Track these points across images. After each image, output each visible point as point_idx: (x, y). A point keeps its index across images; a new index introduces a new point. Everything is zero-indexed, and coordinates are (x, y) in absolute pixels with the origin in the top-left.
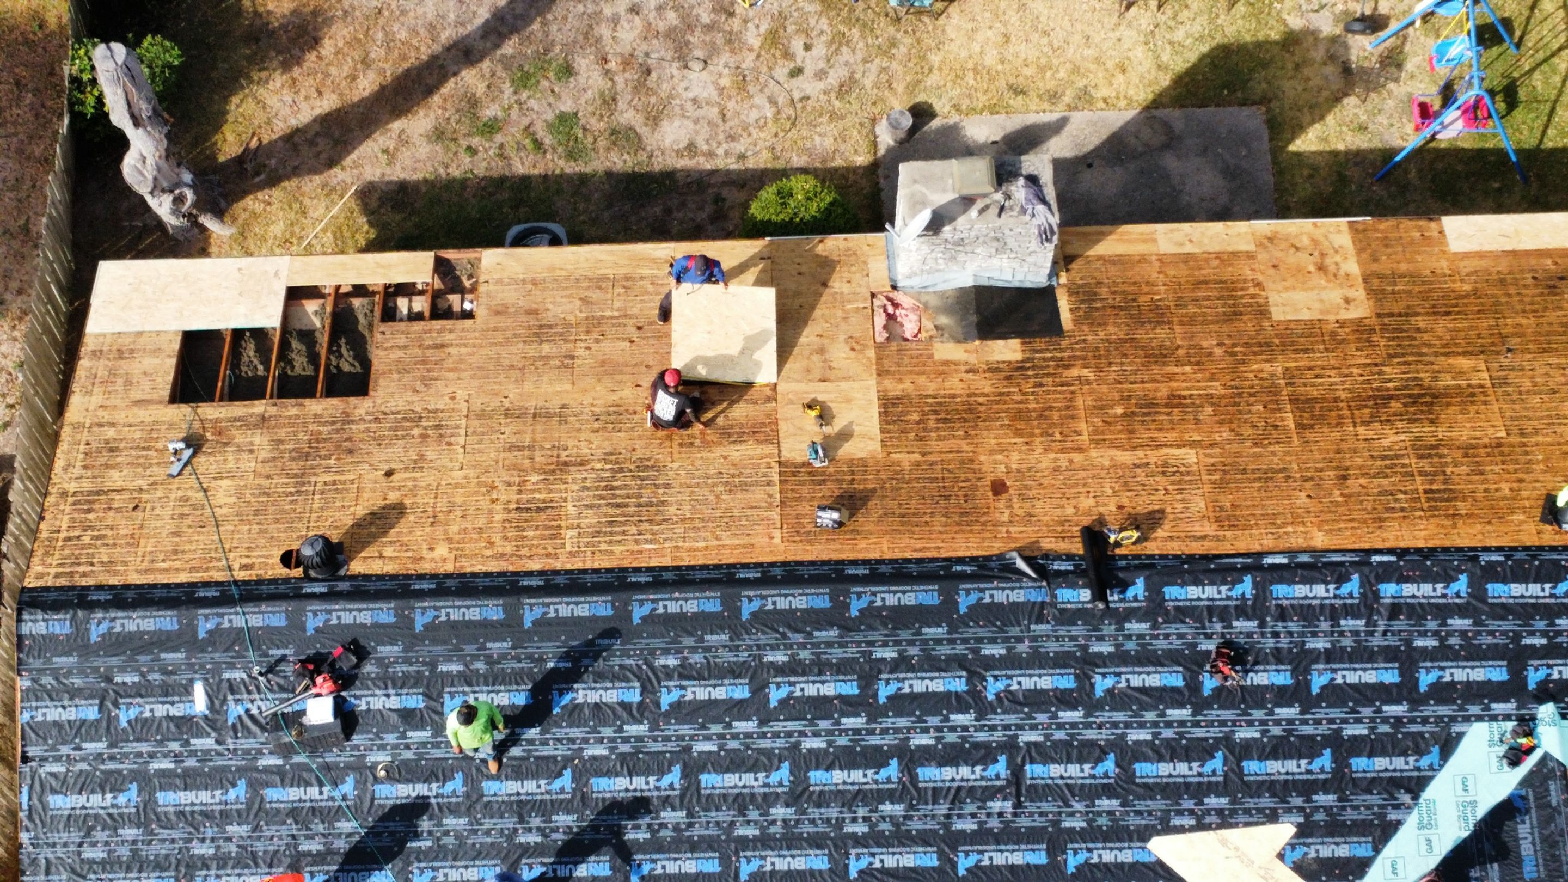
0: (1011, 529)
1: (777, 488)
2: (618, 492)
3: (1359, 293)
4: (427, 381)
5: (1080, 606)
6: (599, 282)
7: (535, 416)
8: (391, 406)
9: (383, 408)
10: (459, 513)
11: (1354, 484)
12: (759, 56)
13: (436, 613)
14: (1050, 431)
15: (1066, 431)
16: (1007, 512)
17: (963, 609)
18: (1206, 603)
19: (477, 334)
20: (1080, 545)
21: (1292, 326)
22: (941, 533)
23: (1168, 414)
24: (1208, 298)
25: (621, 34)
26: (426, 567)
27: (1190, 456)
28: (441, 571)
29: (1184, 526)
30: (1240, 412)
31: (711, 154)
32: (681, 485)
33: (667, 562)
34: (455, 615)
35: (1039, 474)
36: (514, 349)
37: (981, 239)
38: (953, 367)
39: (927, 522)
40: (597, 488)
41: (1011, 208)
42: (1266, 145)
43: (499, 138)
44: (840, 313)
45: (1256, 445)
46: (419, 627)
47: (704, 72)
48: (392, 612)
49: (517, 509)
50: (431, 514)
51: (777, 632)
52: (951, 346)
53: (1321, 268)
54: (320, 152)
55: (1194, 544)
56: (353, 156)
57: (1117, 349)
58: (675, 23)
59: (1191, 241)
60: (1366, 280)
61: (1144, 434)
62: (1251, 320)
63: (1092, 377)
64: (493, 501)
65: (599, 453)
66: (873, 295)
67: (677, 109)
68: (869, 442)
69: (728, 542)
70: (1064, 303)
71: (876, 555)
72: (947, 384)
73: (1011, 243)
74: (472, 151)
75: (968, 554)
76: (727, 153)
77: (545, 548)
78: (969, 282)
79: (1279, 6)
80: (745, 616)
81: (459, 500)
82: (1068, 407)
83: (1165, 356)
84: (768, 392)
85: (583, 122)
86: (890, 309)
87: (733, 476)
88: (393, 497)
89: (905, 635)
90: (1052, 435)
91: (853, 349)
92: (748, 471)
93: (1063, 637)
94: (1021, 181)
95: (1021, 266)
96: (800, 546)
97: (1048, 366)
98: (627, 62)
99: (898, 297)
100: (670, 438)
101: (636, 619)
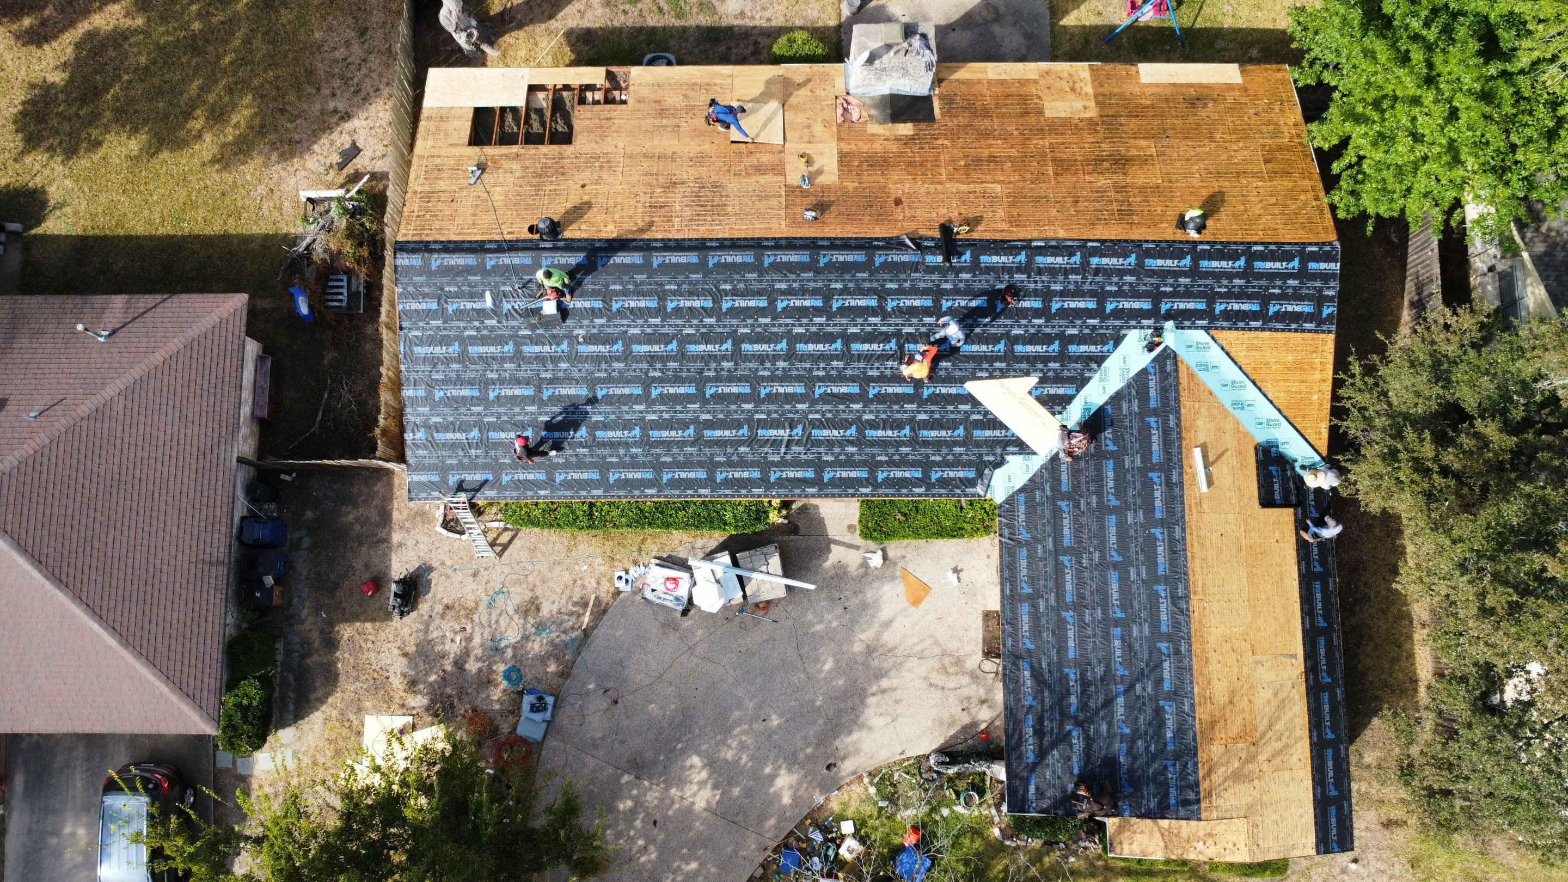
0: (904, 224)
1: (784, 199)
2: (702, 199)
3: (1092, 104)
4: (602, 137)
5: (937, 264)
6: (693, 86)
7: (659, 157)
8: (584, 150)
9: (580, 151)
10: (620, 208)
11: (1081, 205)
14: (926, 173)
15: (934, 173)
16: (902, 214)
17: (877, 264)
18: (1001, 265)
19: (628, 113)
21: (1055, 120)
22: (867, 224)
23: (988, 166)
24: (1012, 104)
26: (603, 235)
27: (998, 188)
28: (611, 237)
29: (992, 225)
30: (1025, 166)
31: (752, 18)
32: (734, 196)
33: (727, 236)
34: (618, 261)
35: (919, 195)
36: (648, 121)
37: (895, 68)
38: (877, 137)
39: (860, 219)
40: (691, 196)
41: (912, 52)
42: (1048, 22)
43: (640, 6)
44: (819, 107)
45: (1032, 183)
46: (599, 266)
48: (585, 258)
49: (650, 206)
50: (605, 208)
51: (782, 273)
52: (876, 126)
53: (1073, 89)
55: (997, 234)
56: (562, 13)
57: (963, 130)
59: (1005, 73)
60: (1096, 96)
61: (975, 176)
62: (1034, 116)
63: (949, 144)
64: (637, 202)
65: (692, 178)
68: (832, 176)
69: (758, 226)
70: (936, 105)
71: (834, 235)
72: (874, 146)
73: (911, 71)
74: (625, 12)
75: (881, 236)
76: (761, 17)
77: (664, 227)
78: (887, 92)
80: (766, 265)
81: (619, 200)
82: (936, 160)
83: (988, 135)
84: (779, 148)
87: (761, 192)
88: (586, 198)
89: (847, 277)
90: (927, 175)
91: (825, 126)
92: (769, 189)
93: (928, 280)
94: (918, 37)
95: (915, 84)
96: (795, 229)
97: (927, 138)
99: (850, 98)
100: (729, 171)
101: (711, 265)
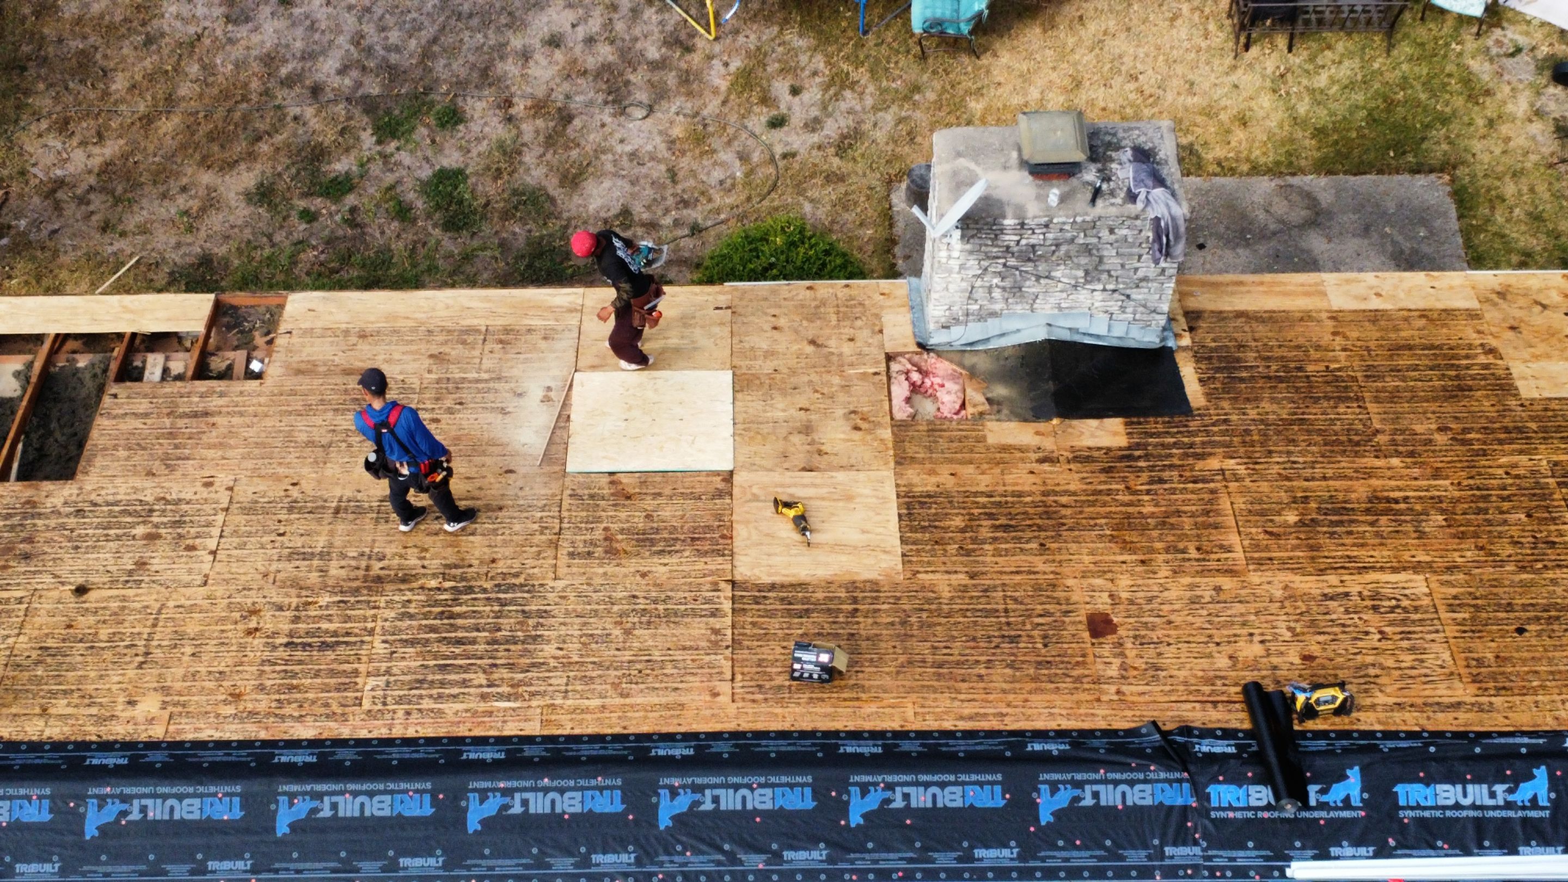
0: (1124, 688)
1: (728, 621)
2: (460, 622)
4: (169, 464)
5: (1250, 814)
6: (464, 335)
7: (337, 511)
8: (108, 495)
9: (93, 497)
10: (189, 650)
12: (724, 103)
13: (124, 807)
14: (1181, 546)
15: (1206, 545)
16: (1117, 662)
17: (1045, 817)
18: (1472, 813)
19: (262, 400)
20: (1244, 715)
21: (1553, 405)
22: (1004, 691)
23: (1372, 524)
24: (1415, 368)
25: (533, 71)
26: (118, 731)
27: (1418, 584)
28: (143, 737)
29: (1420, 692)
30: (1489, 523)
31: (654, 225)
32: (567, 613)
33: (533, 728)
34: (157, 812)
35: (1166, 608)
36: (318, 421)
37: (1063, 249)
38: (1019, 455)
39: (980, 676)
40: (426, 616)
41: (1112, 193)
42: (1454, 225)
43: (351, 200)
44: (836, 380)
45: (1522, 569)
46: (90, 831)
47: (649, 120)
48: (46, 803)
49: (287, 645)
50: (142, 650)
51: (720, 850)
52: (1013, 425)
54: (92, 213)
55: (1440, 716)
56: (137, 218)
57: (1278, 433)
58: (611, 58)
59: (1378, 295)
61: (1333, 550)
62: (1487, 396)
63: (1242, 470)
64: (250, 632)
65: (434, 564)
66: (889, 358)
67: (609, 167)
68: (884, 556)
69: (639, 700)
70: (1189, 372)
71: (895, 725)
72: (1009, 478)
73: (1112, 261)
74: (309, 216)
75: (1052, 725)
76: (677, 223)
77: (327, 705)
78: (1039, 335)
79: (1459, 48)
80: (664, 821)
81: (192, 629)
82: (1207, 513)
83: (1358, 444)
84: (718, 483)
85: (472, 180)
86: (916, 377)
87: (655, 602)
88: (82, 623)
90: (1184, 551)
91: (857, 428)
92: (681, 594)
93: (1223, 869)
94: (1126, 156)
95: (1123, 309)
96: (763, 708)
97: (1171, 455)
98: (539, 107)
99: (929, 358)
100: (555, 545)
101: (473, 825)
